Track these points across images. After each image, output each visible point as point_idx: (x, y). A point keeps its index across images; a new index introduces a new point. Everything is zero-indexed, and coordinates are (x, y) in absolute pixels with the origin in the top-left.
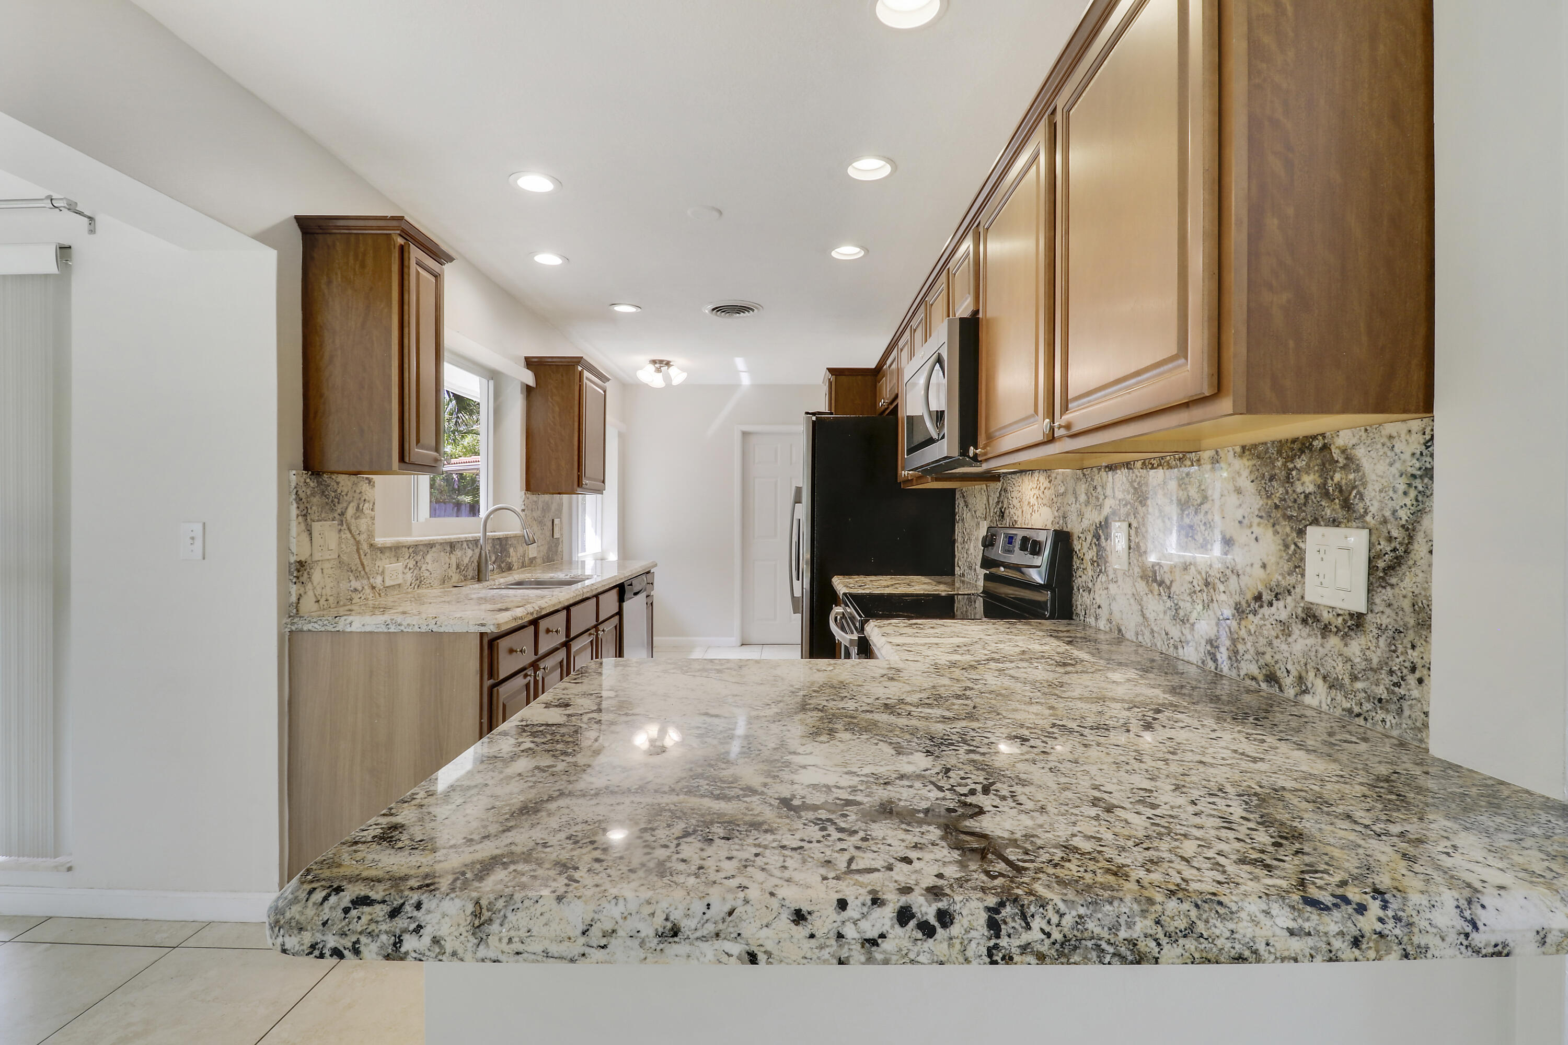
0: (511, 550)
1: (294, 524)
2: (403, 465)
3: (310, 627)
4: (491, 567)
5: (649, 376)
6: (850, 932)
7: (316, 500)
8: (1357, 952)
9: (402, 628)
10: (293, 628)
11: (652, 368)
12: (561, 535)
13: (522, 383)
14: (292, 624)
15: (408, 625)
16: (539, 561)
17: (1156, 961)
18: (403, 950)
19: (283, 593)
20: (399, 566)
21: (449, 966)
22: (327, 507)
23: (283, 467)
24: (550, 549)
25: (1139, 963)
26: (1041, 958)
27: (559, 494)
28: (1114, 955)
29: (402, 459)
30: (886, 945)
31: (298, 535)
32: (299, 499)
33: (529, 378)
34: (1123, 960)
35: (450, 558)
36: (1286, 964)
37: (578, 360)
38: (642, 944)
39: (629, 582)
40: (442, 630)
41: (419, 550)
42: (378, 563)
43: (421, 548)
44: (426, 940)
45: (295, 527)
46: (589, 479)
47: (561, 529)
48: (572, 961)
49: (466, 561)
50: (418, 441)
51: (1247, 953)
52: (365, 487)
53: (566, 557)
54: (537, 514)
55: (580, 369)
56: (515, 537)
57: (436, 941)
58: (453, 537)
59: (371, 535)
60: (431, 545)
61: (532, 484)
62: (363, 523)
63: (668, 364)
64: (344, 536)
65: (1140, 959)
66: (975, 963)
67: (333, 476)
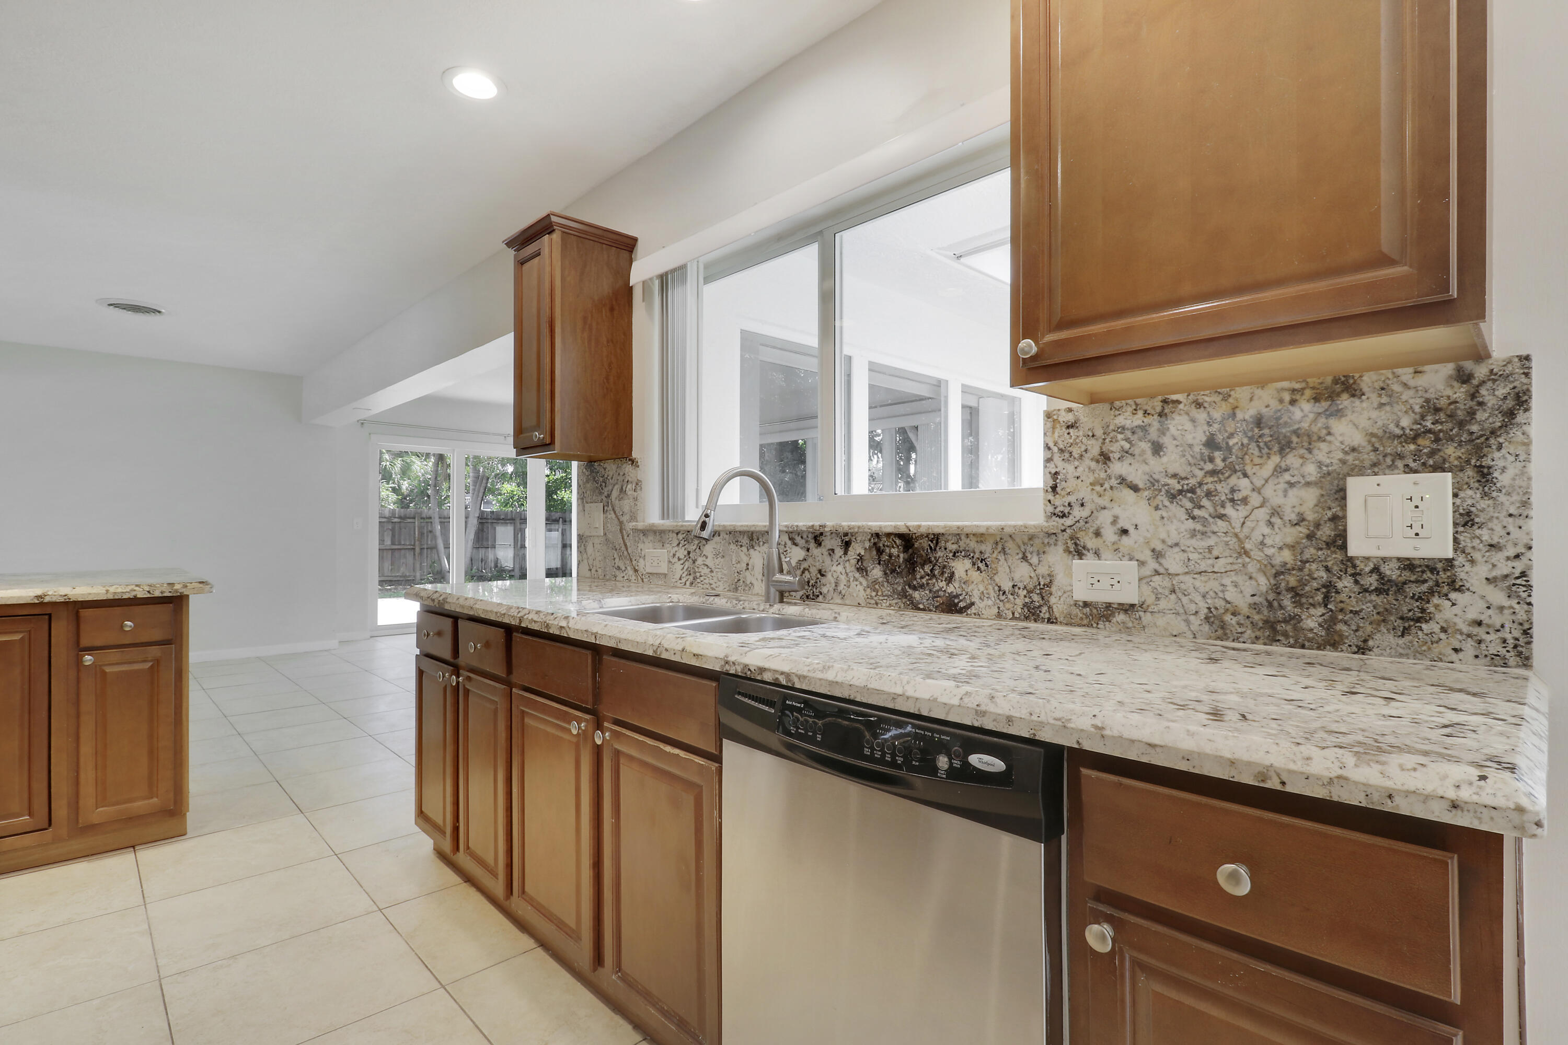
7: (589, 486)
20: (666, 553)
22: (598, 491)
32: (579, 486)
42: (642, 546)
52: (628, 468)
59: (634, 517)
62: (627, 504)
64: (610, 516)
67: (603, 463)
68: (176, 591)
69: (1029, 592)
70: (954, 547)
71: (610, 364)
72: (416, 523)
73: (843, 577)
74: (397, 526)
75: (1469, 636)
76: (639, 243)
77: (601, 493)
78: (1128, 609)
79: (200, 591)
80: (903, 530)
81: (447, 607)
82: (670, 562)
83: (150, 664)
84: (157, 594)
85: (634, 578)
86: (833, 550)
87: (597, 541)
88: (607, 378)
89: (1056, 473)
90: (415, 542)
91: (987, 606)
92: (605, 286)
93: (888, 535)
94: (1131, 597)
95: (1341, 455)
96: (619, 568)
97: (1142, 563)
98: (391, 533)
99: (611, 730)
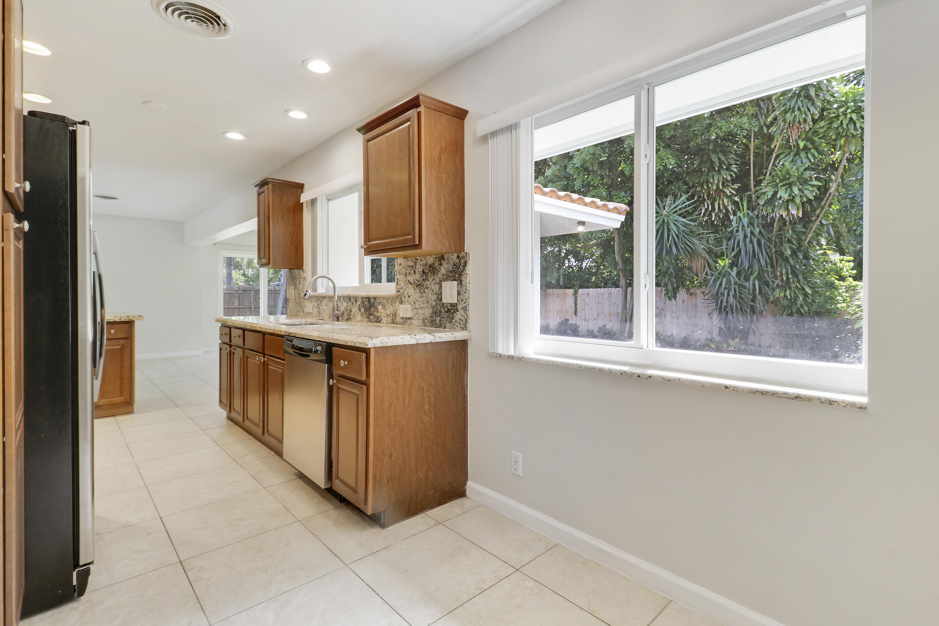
20: (311, 305)
22: (292, 281)
42: (305, 302)
43: (320, 298)
52: (302, 273)
59: (304, 292)
60: (324, 298)
62: (301, 285)
64: (296, 291)
67: (294, 270)
68: (130, 319)
69: (393, 315)
70: (378, 301)
71: (293, 233)
72: (252, 294)
73: (355, 312)
74: (241, 295)
75: (459, 323)
76: (305, 186)
77: (294, 282)
78: (410, 319)
79: (139, 319)
80: (367, 296)
81: (227, 324)
82: (313, 308)
83: (121, 346)
84: (123, 320)
85: (303, 315)
86: (353, 303)
87: (292, 301)
88: (292, 238)
89: (398, 279)
90: (251, 304)
91: (384, 320)
92: (292, 202)
93: (365, 297)
94: (410, 316)
95: (442, 276)
96: (299, 311)
97: (412, 306)
98: (238, 299)
99: (267, 358)
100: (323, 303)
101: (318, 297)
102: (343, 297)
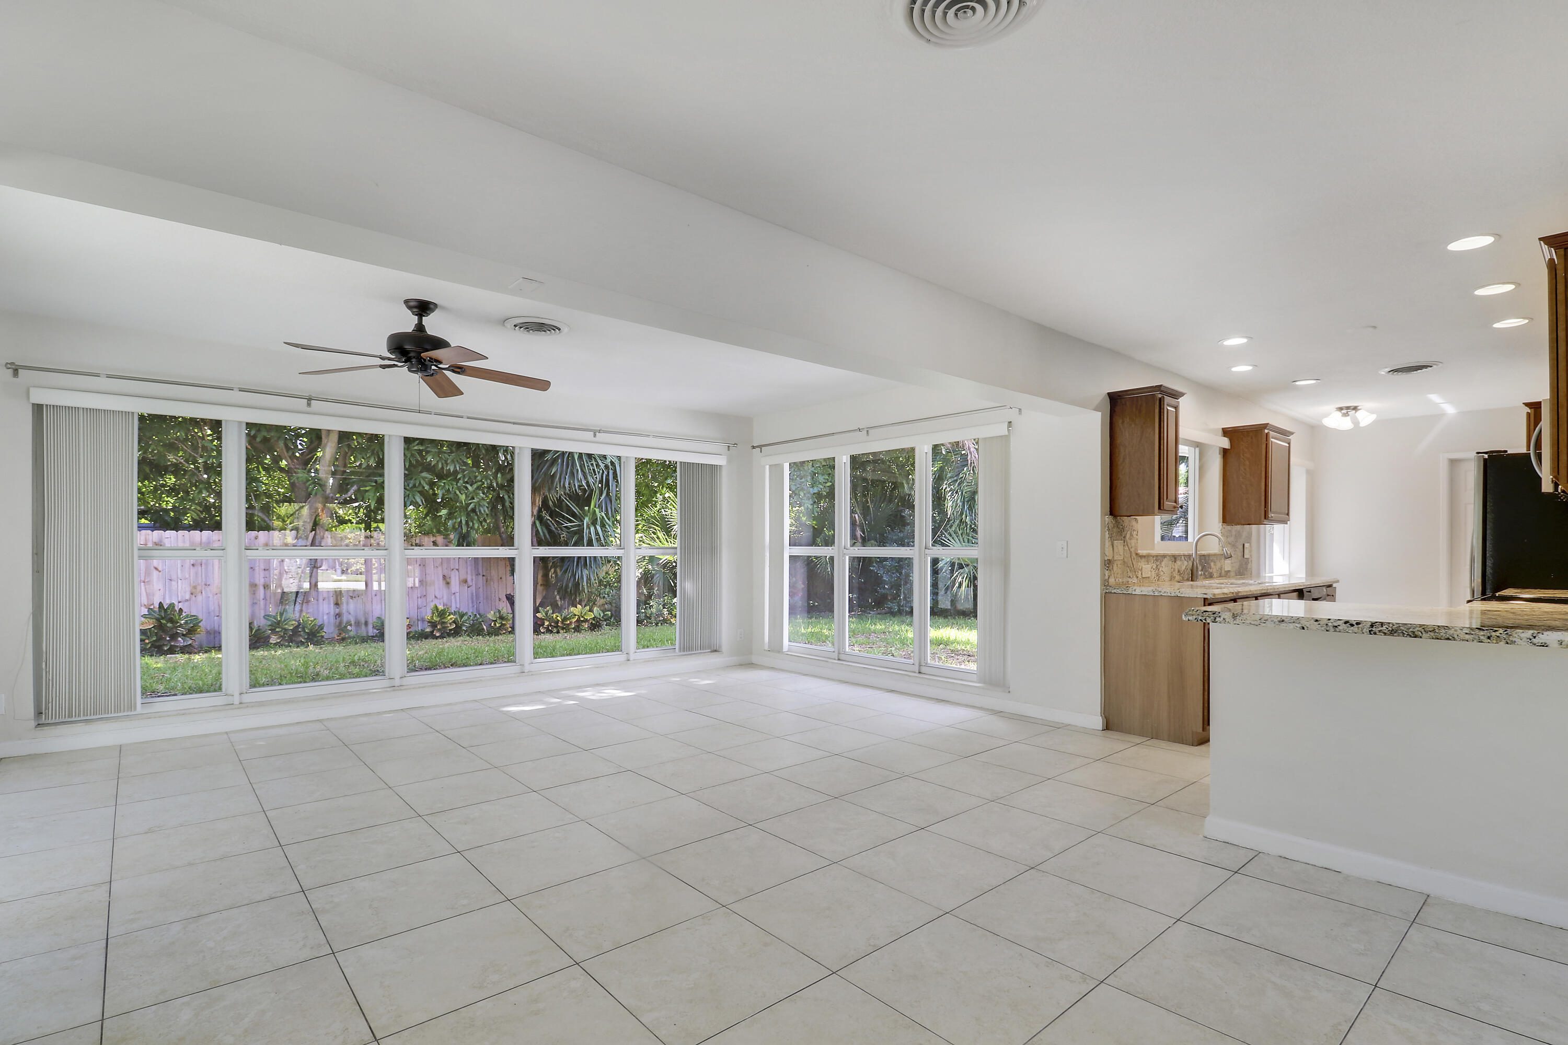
0: (1212, 564)
1: (1107, 542)
2: (1160, 511)
3: (1115, 591)
4: (1200, 573)
5: (1336, 422)
6: (1330, 624)
7: (1115, 530)
8: (1489, 640)
9: (1161, 593)
10: (1107, 591)
11: (1339, 414)
12: (1251, 556)
13: (1220, 448)
14: (1107, 589)
15: (1165, 592)
16: (1232, 574)
17: (1421, 637)
18: (1216, 620)
19: (1103, 575)
20: (1149, 566)
21: (1227, 625)
22: (1119, 534)
23: (1103, 515)
24: (1241, 566)
25: (1415, 637)
26: (1385, 634)
27: (1249, 524)
28: (1407, 635)
29: (1159, 508)
30: (1339, 627)
31: (1109, 546)
32: (1109, 530)
33: (1225, 443)
34: (1411, 636)
35: (1174, 565)
36: (1464, 642)
37: (1265, 426)
38: (1274, 623)
39: (1308, 590)
40: (1182, 595)
41: (1159, 558)
42: (1139, 564)
43: (1159, 557)
44: (1222, 619)
45: (1108, 543)
46: (1274, 513)
47: (1250, 551)
48: (1257, 625)
49: (1184, 568)
50: (1167, 498)
51: (1451, 638)
52: (1134, 523)
53: (1254, 572)
54: (1231, 539)
55: (1266, 431)
56: (1215, 555)
57: (1224, 619)
58: (1176, 553)
59: (1136, 549)
60: (1164, 556)
61: (1227, 518)
62: (1133, 541)
63: (1355, 408)
64: (1125, 548)
65: (1416, 637)
66: (1365, 633)
67: (1122, 518)
77: (1121, 535)
82: (1151, 571)
87: (1119, 563)
96: (1130, 577)
100: (1163, 564)
101: (1157, 556)
102: (1184, 555)
